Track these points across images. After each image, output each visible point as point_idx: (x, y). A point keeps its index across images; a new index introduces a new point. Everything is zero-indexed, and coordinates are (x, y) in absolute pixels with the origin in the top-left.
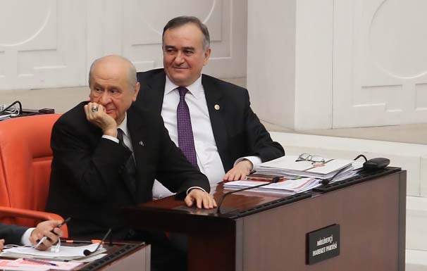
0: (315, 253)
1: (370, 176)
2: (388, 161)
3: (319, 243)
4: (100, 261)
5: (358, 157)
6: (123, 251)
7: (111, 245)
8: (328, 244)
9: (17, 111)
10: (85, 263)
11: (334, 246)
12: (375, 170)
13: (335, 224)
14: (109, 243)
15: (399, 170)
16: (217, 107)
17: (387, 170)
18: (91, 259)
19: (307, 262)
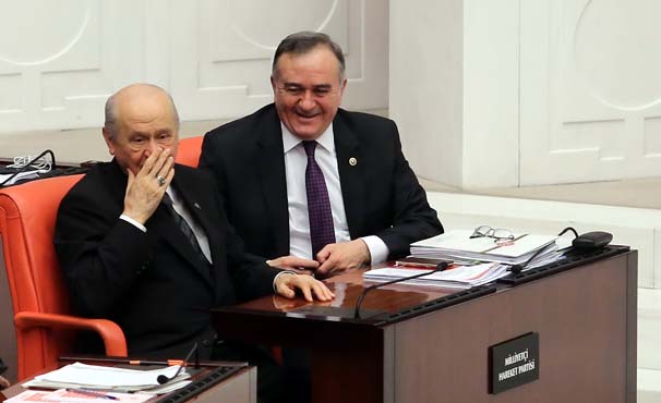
0: (503, 376)
1: (583, 260)
2: (609, 236)
3: (508, 361)
4: (182, 392)
5: (565, 231)
6: (215, 376)
7: (197, 367)
8: (522, 363)
9: (48, 166)
10: (159, 395)
11: (531, 366)
12: (590, 250)
13: (531, 333)
14: (194, 364)
15: (626, 250)
16: (353, 161)
17: (609, 249)
18: (169, 389)
19: (491, 390)
